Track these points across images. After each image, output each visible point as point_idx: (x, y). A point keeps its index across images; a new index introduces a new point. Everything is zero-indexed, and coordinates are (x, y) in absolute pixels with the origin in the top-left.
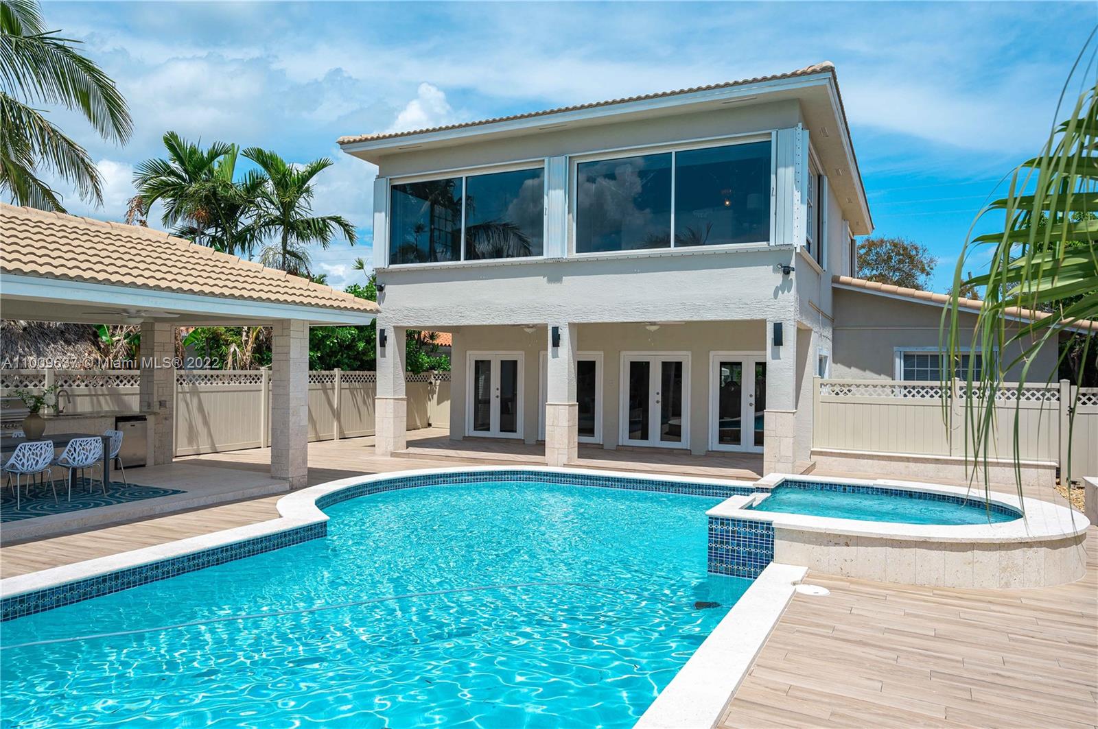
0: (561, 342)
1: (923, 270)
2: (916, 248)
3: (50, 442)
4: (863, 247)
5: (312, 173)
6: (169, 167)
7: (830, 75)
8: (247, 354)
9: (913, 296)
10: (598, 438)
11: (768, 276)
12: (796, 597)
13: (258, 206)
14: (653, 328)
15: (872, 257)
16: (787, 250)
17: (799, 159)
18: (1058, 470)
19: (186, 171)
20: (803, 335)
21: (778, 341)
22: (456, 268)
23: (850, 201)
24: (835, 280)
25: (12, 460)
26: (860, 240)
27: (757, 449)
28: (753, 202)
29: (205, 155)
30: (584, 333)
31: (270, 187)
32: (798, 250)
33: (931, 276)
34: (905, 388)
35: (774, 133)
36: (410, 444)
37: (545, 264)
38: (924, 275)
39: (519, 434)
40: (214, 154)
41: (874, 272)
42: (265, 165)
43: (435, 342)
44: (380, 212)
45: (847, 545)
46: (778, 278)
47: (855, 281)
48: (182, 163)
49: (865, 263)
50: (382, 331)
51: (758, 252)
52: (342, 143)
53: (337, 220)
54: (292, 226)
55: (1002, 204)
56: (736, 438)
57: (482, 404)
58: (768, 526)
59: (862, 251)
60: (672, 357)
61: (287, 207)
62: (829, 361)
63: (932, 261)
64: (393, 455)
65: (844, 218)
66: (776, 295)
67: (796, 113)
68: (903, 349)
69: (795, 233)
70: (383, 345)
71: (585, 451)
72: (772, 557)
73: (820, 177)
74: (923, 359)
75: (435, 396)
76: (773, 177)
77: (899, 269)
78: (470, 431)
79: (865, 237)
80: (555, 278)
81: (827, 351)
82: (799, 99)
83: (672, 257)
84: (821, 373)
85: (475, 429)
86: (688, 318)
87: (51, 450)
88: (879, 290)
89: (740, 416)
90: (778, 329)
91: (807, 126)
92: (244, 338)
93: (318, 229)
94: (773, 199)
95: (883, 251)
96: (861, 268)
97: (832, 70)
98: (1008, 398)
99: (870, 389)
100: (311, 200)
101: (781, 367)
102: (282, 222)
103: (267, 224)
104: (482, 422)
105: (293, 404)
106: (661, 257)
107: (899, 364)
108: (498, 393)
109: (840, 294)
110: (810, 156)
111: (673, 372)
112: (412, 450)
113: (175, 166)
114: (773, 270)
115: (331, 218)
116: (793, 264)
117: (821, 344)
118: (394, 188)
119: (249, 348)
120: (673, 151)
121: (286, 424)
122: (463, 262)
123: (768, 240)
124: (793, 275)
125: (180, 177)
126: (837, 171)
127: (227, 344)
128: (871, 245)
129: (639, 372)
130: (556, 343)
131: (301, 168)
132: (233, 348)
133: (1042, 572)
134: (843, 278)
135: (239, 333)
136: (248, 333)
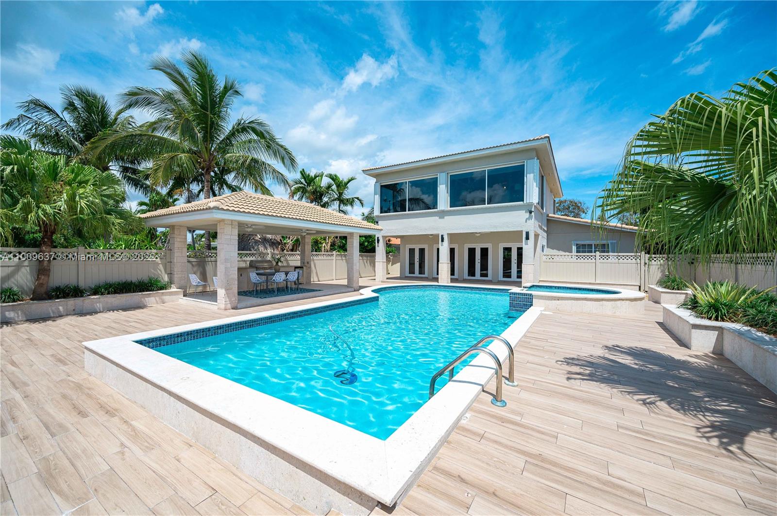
0: (444, 241)
1: (584, 212)
2: (580, 203)
3: (284, 273)
4: (557, 203)
5: (349, 181)
6: (300, 181)
7: (548, 139)
8: (328, 247)
9: (580, 222)
10: (456, 276)
11: (524, 215)
12: (541, 314)
13: (330, 194)
14: (478, 235)
15: (562, 206)
16: (531, 204)
17: (535, 171)
18: (640, 287)
19: (306, 182)
20: (537, 236)
21: (527, 238)
22: (405, 214)
23: (554, 185)
24: (548, 216)
25: (274, 278)
26: (557, 200)
27: (519, 280)
28: (517, 187)
29: (313, 177)
30: (453, 237)
31: (334, 187)
32: (535, 205)
33: (587, 214)
34: (577, 256)
35: (526, 161)
36: (387, 279)
37: (438, 212)
38: (584, 214)
39: (426, 275)
40: (316, 177)
41: (562, 213)
42: (333, 179)
43: (391, 243)
44: (376, 195)
45: (558, 300)
46: (528, 215)
47: (556, 216)
48: (305, 180)
49: (559, 210)
50: (378, 238)
51: (520, 205)
52: (363, 171)
53: (358, 198)
54: (342, 201)
55: (604, 190)
56: (510, 277)
57: (412, 264)
58: (531, 295)
59: (557, 205)
60: (484, 246)
61: (341, 194)
62: (546, 247)
63: (587, 208)
64: (382, 282)
65: (551, 192)
66: (526, 222)
67: (534, 154)
68: (576, 242)
69: (534, 198)
70: (378, 242)
71: (452, 280)
72: (532, 305)
73: (542, 176)
74: (584, 245)
75: (391, 263)
76: (525, 178)
77: (573, 212)
78: (408, 274)
79: (558, 199)
80: (442, 217)
81: (545, 243)
82: (535, 149)
83: (486, 208)
84: (543, 251)
85: (409, 273)
86: (492, 231)
87: (285, 276)
88: (566, 219)
89: (511, 269)
90: (527, 234)
91: (538, 159)
92: (327, 241)
93: (351, 202)
94: (525, 186)
95: (566, 205)
96: (557, 211)
97: (548, 137)
98: (619, 259)
99: (563, 257)
100: (348, 191)
101: (528, 249)
102: (339, 200)
103: (333, 200)
104: (412, 271)
105: (354, 262)
106: (482, 208)
107: (574, 248)
108: (418, 260)
109: (550, 221)
110: (540, 170)
111: (484, 252)
112: (388, 280)
113: (303, 180)
114: (525, 212)
115: (355, 198)
116: (533, 210)
117: (543, 241)
118: (381, 186)
119: (329, 245)
120: (486, 169)
121: (352, 269)
122: (407, 212)
123: (523, 201)
124: (533, 213)
125: (305, 185)
126: (549, 174)
127: (321, 243)
128: (561, 202)
129: (472, 251)
130: (443, 240)
131: (346, 180)
132: (324, 244)
133: (627, 309)
134: (550, 215)
135: (325, 239)
136: (328, 239)
